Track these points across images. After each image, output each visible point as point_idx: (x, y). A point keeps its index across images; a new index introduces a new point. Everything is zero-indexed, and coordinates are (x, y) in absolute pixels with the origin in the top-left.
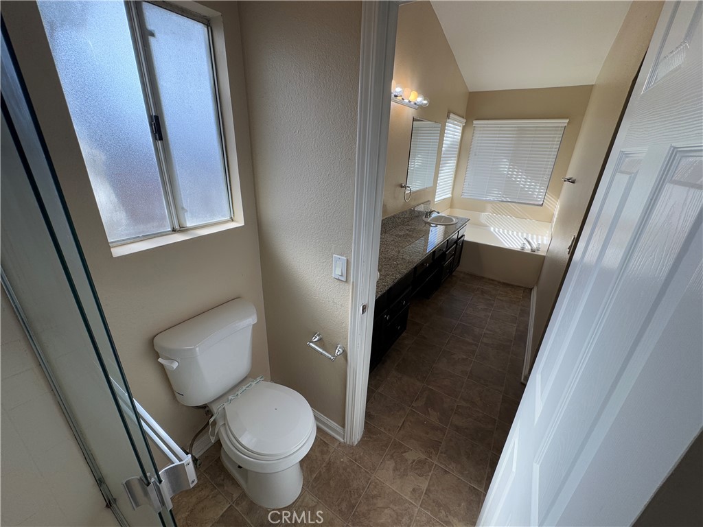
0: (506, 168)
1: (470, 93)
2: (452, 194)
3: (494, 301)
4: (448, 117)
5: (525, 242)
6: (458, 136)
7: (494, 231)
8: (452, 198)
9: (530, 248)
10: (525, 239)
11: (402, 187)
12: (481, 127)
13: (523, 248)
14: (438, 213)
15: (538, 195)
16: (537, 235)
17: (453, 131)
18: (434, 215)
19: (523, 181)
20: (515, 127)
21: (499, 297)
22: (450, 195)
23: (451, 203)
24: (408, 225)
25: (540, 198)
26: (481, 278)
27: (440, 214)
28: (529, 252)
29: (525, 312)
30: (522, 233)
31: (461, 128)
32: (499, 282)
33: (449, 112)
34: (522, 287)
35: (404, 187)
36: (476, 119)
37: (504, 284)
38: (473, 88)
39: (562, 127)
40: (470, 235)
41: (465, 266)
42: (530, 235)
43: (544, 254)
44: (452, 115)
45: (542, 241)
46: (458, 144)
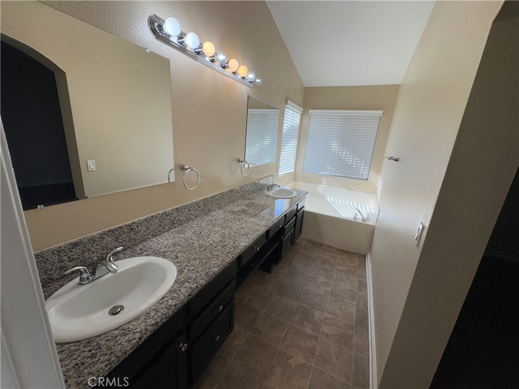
0: (337, 148)
1: (305, 88)
2: (295, 169)
3: (333, 271)
4: (286, 103)
5: (358, 212)
6: (297, 120)
7: (331, 200)
8: (295, 172)
9: (361, 217)
10: (356, 209)
11: (239, 161)
12: (315, 115)
13: (355, 218)
14: (279, 187)
15: (363, 171)
16: (365, 205)
17: (292, 117)
18: (276, 189)
19: (351, 160)
20: (341, 116)
21: (337, 267)
22: (293, 170)
23: (295, 177)
24: (249, 199)
25: (365, 174)
26: (321, 245)
27: (281, 188)
28: (361, 221)
29: (362, 285)
30: (353, 203)
31: (299, 115)
32: (337, 249)
33: (287, 99)
34: (356, 254)
35: (242, 161)
36: (311, 109)
37: (341, 251)
38: (307, 84)
39: (378, 117)
40: (310, 206)
41: (307, 233)
42: (359, 205)
43: (374, 224)
44: (289, 102)
45: (370, 211)
46: (298, 128)
